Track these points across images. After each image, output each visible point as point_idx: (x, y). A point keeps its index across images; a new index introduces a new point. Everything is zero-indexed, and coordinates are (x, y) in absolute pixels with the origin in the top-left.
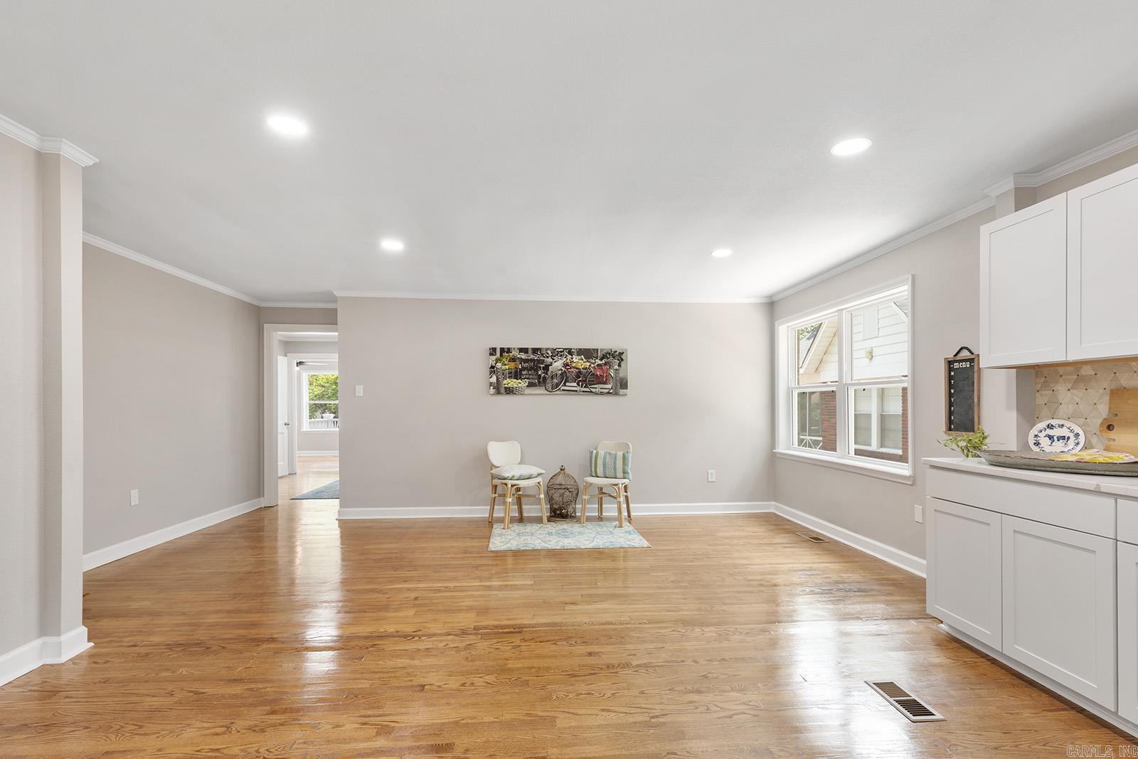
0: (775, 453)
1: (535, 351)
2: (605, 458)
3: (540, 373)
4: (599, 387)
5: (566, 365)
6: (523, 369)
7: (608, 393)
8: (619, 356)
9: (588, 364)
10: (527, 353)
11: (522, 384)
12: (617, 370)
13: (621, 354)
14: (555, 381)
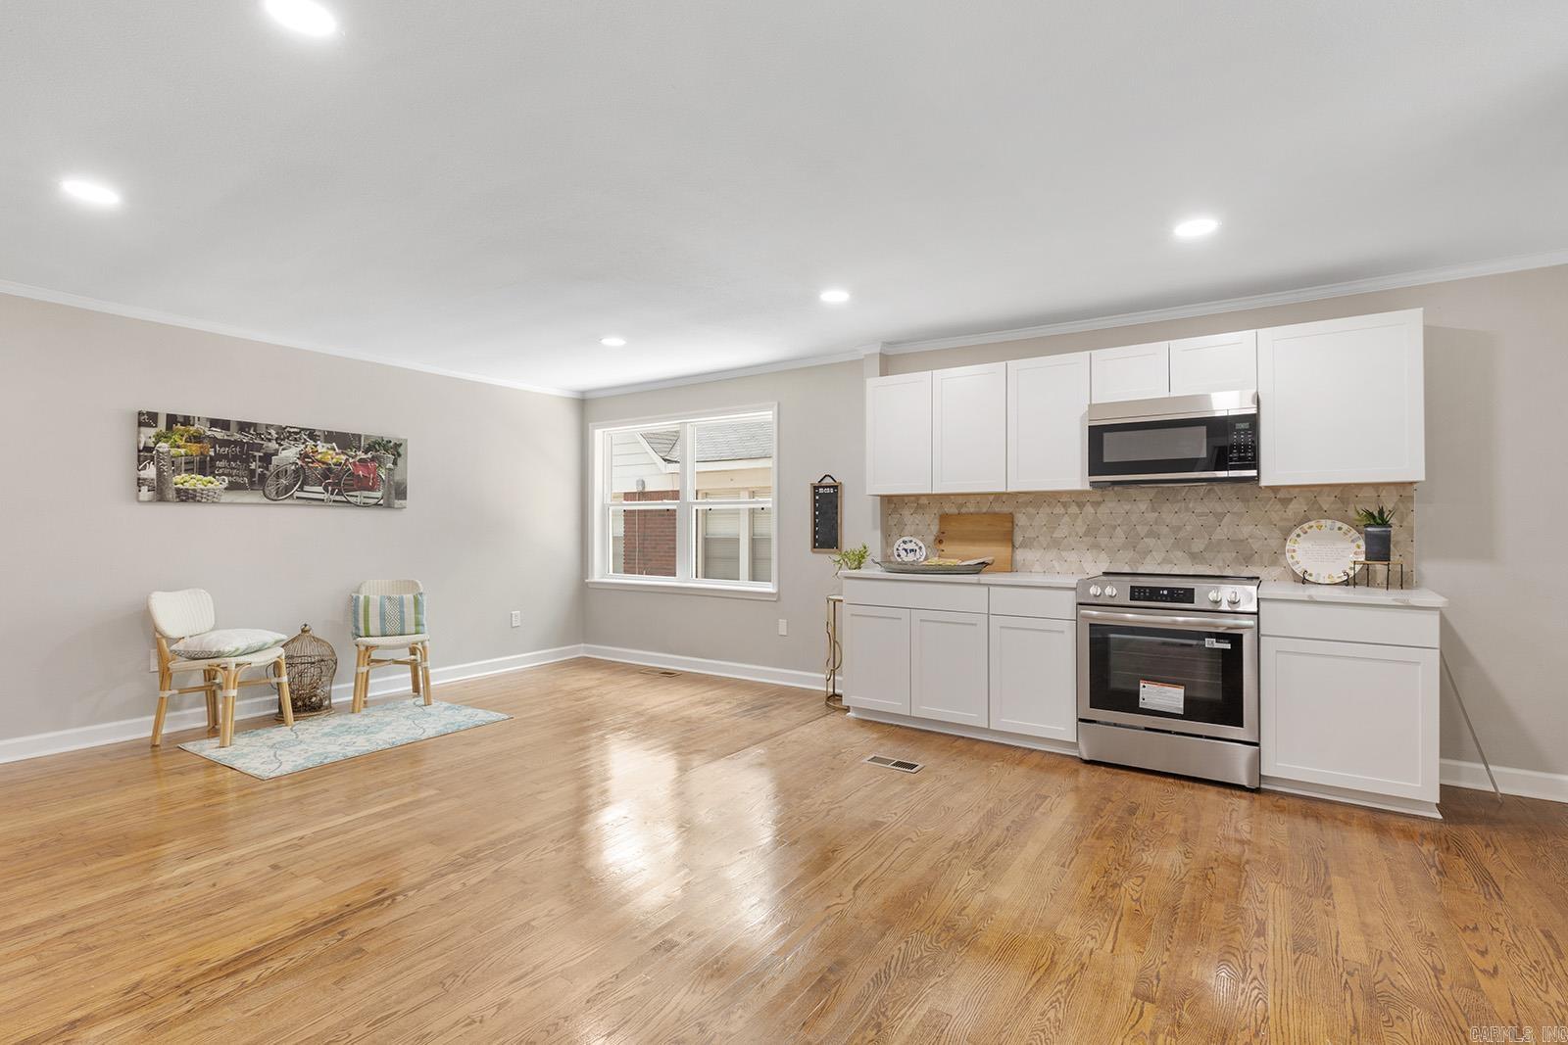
0: (587, 583)
1: (244, 427)
2: (382, 606)
3: (253, 466)
4: (359, 496)
5: (303, 456)
6: (219, 457)
7: (376, 504)
8: (396, 449)
9: (344, 457)
10: (229, 430)
11: (217, 484)
12: (390, 469)
13: (398, 446)
14: (284, 481)
